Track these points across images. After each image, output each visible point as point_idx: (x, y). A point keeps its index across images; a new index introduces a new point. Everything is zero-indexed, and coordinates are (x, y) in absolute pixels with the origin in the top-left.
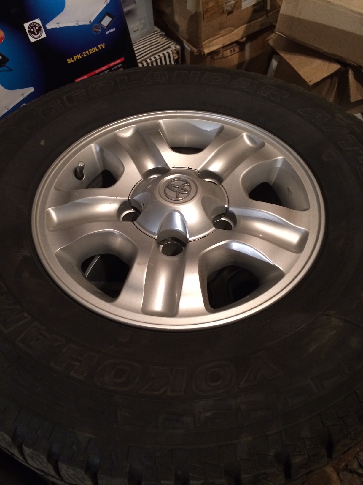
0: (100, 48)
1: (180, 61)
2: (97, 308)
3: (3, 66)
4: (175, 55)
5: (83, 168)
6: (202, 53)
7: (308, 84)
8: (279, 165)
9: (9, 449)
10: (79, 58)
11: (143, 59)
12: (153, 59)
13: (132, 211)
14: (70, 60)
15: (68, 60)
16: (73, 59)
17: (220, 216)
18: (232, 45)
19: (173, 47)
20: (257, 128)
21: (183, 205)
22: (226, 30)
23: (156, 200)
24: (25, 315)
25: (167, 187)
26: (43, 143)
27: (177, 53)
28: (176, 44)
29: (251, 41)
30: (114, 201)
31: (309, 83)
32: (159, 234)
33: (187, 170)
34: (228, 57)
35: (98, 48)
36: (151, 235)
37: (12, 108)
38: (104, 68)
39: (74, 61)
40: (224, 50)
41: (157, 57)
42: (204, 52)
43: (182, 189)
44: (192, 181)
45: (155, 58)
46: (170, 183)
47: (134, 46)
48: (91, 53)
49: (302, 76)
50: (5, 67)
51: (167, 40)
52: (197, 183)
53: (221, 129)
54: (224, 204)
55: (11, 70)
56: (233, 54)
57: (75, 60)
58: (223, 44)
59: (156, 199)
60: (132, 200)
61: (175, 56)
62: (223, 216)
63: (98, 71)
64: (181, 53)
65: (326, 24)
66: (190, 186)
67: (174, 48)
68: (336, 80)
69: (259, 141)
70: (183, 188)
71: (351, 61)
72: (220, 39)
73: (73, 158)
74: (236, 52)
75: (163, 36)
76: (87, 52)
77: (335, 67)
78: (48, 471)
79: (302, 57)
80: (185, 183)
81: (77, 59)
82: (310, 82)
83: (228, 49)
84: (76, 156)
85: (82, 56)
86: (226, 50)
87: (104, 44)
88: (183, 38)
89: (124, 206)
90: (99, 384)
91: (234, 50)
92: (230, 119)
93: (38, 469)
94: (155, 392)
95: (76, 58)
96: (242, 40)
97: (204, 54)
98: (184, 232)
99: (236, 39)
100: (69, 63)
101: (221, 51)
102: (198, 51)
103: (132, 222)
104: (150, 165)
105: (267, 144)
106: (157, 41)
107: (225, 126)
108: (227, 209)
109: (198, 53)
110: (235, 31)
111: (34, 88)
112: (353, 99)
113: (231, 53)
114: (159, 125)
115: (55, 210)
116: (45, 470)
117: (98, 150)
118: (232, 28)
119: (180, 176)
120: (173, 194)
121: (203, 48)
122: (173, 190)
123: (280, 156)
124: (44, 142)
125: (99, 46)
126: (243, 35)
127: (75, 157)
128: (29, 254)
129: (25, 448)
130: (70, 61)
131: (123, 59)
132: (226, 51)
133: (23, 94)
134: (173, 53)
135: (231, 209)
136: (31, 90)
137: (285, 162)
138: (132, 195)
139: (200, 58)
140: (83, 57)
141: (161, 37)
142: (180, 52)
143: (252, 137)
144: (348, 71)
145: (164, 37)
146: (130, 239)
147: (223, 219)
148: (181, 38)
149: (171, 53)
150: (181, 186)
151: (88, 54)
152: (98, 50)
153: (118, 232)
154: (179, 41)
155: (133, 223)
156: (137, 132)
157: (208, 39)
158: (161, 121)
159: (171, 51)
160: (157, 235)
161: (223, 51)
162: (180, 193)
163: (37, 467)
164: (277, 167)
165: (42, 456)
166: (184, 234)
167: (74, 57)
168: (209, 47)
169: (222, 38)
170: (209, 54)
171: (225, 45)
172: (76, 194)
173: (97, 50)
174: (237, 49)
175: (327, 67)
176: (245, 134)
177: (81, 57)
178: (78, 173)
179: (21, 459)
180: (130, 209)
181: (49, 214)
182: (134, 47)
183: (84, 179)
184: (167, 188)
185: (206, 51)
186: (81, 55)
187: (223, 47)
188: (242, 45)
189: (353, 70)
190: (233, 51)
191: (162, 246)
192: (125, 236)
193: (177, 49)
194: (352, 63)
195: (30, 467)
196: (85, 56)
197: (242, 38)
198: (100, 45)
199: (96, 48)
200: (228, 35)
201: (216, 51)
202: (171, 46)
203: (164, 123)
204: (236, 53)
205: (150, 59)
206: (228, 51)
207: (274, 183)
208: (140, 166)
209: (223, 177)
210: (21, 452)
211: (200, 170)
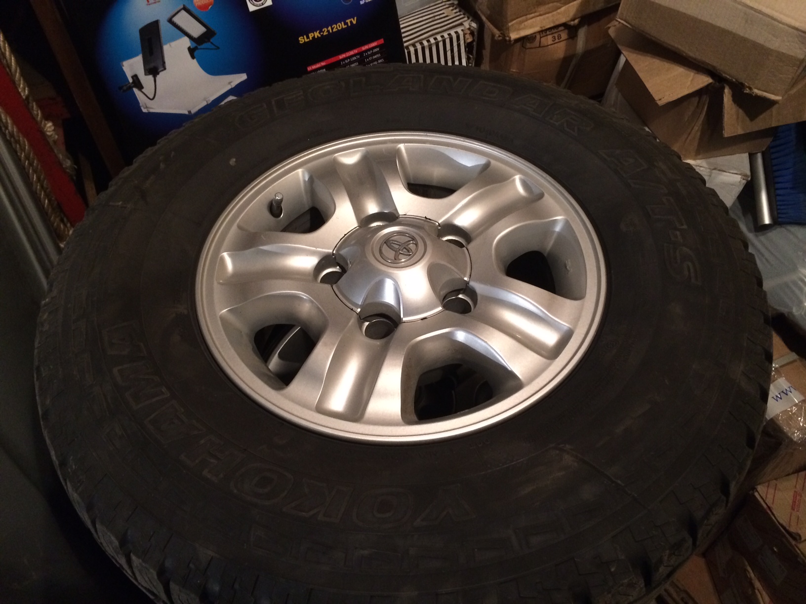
0: (349, 24)
1: (475, 46)
2: (257, 395)
3: (206, 42)
4: (467, 36)
5: (281, 200)
6: (507, 38)
7: (657, 104)
8: (558, 228)
9: (116, 557)
10: (316, 37)
11: (416, 40)
12: (432, 41)
13: (337, 269)
14: (304, 38)
15: (300, 39)
16: (308, 37)
17: (458, 291)
18: (557, 29)
19: (466, 25)
20: (537, 171)
21: (400, 270)
22: (547, 6)
23: (365, 259)
24: (163, 390)
25: (385, 242)
26: (233, 162)
27: (472, 33)
28: (471, 21)
29: (589, 24)
30: (313, 253)
31: (657, 102)
32: (363, 307)
33: (423, 221)
34: (548, 46)
35: (346, 24)
36: (351, 307)
37: (212, 101)
38: (352, 53)
39: (308, 40)
40: (541, 36)
41: (439, 38)
42: (510, 38)
43: (405, 248)
44: (422, 238)
45: (435, 39)
46: (391, 237)
47: (401, 21)
48: (335, 30)
49: (650, 90)
50: (210, 43)
51: (458, 14)
52: (428, 243)
53: (487, 166)
54: (462, 276)
55: (218, 48)
56: (556, 43)
57: (311, 39)
58: (541, 27)
59: (366, 257)
60: (338, 254)
61: (468, 39)
62: (461, 292)
63: (343, 56)
64: (479, 34)
65: (692, 14)
66: (416, 245)
67: (468, 26)
68: (706, 99)
69: (536, 191)
70: (407, 247)
71: (729, 75)
72: (538, 18)
73: (271, 187)
74: (561, 40)
75: (455, 6)
76: (330, 28)
77: (704, 80)
78: (159, 593)
79: (654, 60)
80: (410, 239)
81: (314, 37)
82: (660, 100)
83: (549, 35)
84: (275, 184)
85: (322, 33)
86: (547, 35)
87: (355, 18)
88: (482, 12)
89: (326, 261)
90: (235, 491)
91: (560, 37)
92: (502, 154)
93: (149, 591)
94: (303, 513)
95: (313, 35)
96: (572, 23)
97: (510, 41)
98: (398, 309)
99: (563, 20)
100: (301, 42)
101: (538, 37)
102: (501, 35)
103: (330, 285)
104: (372, 207)
105: (546, 195)
106: (443, 13)
107: (493, 162)
108: (467, 283)
109: (501, 38)
110: (563, 9)
111: (247, 75)
112: (728, 132)
113: (553, 41)
114: (398, 151)
115: (230, 256)
116: (155, 591)
117: (307, 179)
118: (558, 4)
119: (407, 230)
120: (390, 254)
121: (509, 31)
122: (392, 248)
123: (560, 215)
124: (236, 162)
125: (348, 21)
126: (575, 15)
127: (273, 185)
128: (186, 312)
129: (134, 558)
130: (302, 40)
131: (381, 41)
132: (546, 37)
133: (230, 83)
134: (464, 35)
135: (473, 284)
136: (243, 77)
137: (567, 225)
138: (338, 248)
139: (504, 46)
140: (322, 35)
141: (451, 8)
142: (476, 33)
143: (528, 182)
144: (723, 88)
145: (456, 9)
146: (322, 309)
147: (460, 296)
148: (479, 12)
149: (461, 33)
150: (404, 243)
151: (331, 31)
152: (346, 26)
153: (308, 297)
154: (475, 17)
155: (332, 287)
156: (366, 159)
157: (517, 18)
158: (402, 146)
159: (462, 30)
160: (360, 308)
161: (541, 38)
162: (401, 253)
163: (148, 587)
164: (555, 231)
165: (152, 570)
166: (396, 310)
167: (310, 35)
168: (519, 30)
169: (541, 17)
170: (517, 40)
171: (543, 29)
172: (263, 237)
173: (344, 27)
174: (564, 35)
175: (690, 79)
176: (517, 178)
177: (319, 36)
178: (274, 208)
179: (130, 572)
180: (334, 266)
181: (222, 260)
182: (401, 23)
183: (281, 216)
184: (385, 244)
185: (514, 36)
186: (319, 33)
187: (540, 32)
188: (571, 30)
189: (731, 88)
190: (557, 38)
191: (367, 324)
192: (315, 303)
193: (472, 28)
194: (730, 78)
195: (140, 587)
196: (325, 33)
197: (573, 20)
198: (350, 20)
199: (343, 23)
200: (550, 14)
201: (529, 37)
202: (464, 23)
203: (407, 149)
204: (563, 40)
205: (428, 41)
206: (550, 38)
207: (549, 254)
208: (357, 208)
209: (472, 236)
210: (129, 562)
211: (441, 223)
